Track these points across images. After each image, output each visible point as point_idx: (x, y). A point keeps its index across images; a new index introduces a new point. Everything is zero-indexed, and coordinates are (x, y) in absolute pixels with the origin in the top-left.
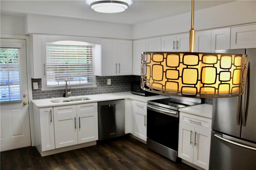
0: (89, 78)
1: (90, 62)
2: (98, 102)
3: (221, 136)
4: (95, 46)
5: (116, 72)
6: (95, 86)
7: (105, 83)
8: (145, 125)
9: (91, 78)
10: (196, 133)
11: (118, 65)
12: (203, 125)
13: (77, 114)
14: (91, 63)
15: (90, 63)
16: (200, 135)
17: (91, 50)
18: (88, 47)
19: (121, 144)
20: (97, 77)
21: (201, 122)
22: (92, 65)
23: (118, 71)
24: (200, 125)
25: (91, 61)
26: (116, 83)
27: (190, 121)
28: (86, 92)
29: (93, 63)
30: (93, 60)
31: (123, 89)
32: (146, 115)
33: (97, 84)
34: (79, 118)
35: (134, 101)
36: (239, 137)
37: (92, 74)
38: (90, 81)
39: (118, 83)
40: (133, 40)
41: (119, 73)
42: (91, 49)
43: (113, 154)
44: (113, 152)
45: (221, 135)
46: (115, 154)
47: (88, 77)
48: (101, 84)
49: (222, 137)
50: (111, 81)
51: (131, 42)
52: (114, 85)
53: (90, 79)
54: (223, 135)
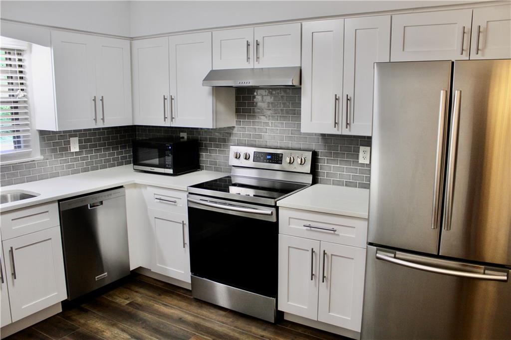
0: (18, 137)
1: (22, 94)
2: (59, 201)
3: (393, 255)
4: (31, 51)
5: (95, 119)
6: (38, 157)
7: (66, 149)
8: (184, 244)
9: (24, 137)
10: (324, 253)
11: (99, 102)
12: (340, 234)
13: (2, 241)
14: (24, 96)
15: (20, 96)
16: (333, 257)
17: (20, 60)
18: (8, 51)
19: (126, 299)
20: (42, 133)
21: (335, 227)
22: (25, 102)
23: (100, 116)
24: (334, 234)
25: (22, 90)
26: (92, 146)
27: (309, 228)
28: (14, 175)
29: (29, 95)
30: (29, 89)
31: (109, 160)
32: (187, 222)
33: (42, 152)
34: (11, 251)
35: (148, 188)
36: (436, 253)
37: (27, 125)
38: (22, 145)
39: (95, 146)
40: (132, 39)
41: (102, 121)
42: (20, 57)
43: (116, 331)
44: (113, 325)
45: (392, 253)
46: (123, 330)
47: (16, 134)
48: (54, 151)
49: (395, 257)
50: (80, 142)
51: (128, 42)
52: (87, 153)
53: (21, 139)
54: (397, 252)
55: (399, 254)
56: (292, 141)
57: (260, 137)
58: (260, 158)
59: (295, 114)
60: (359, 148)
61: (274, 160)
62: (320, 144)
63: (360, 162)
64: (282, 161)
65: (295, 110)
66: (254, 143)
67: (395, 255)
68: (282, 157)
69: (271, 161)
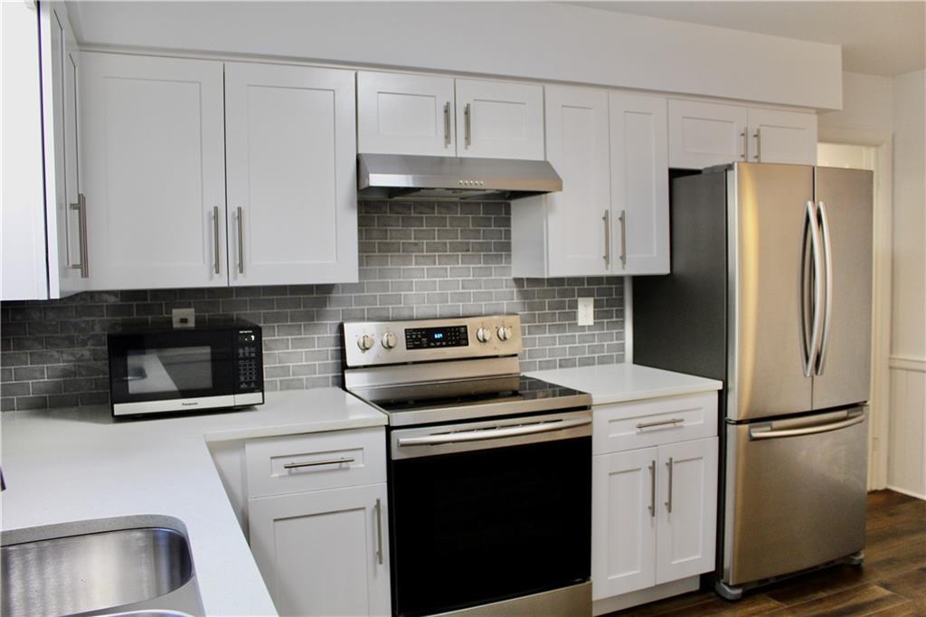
3: (769, 429)
12: (684, 425)
21: (676, 416)
24: (676, 427)
45: (766, 426)
49: (773, 430)
54: (773, 423)
55: (776, 424)
56: (464, 301)
57: (398, 299)
58: (420, 340)
59: (468, 251)
60: (577, 301)
61: (451, 340)
62: (515, 301)
63: (580, 324)
64: (467, 339)
65: (468, 243)
66: (384, 314)
67: (771, 426)
68: (466, 333)
69: (444, 343)
